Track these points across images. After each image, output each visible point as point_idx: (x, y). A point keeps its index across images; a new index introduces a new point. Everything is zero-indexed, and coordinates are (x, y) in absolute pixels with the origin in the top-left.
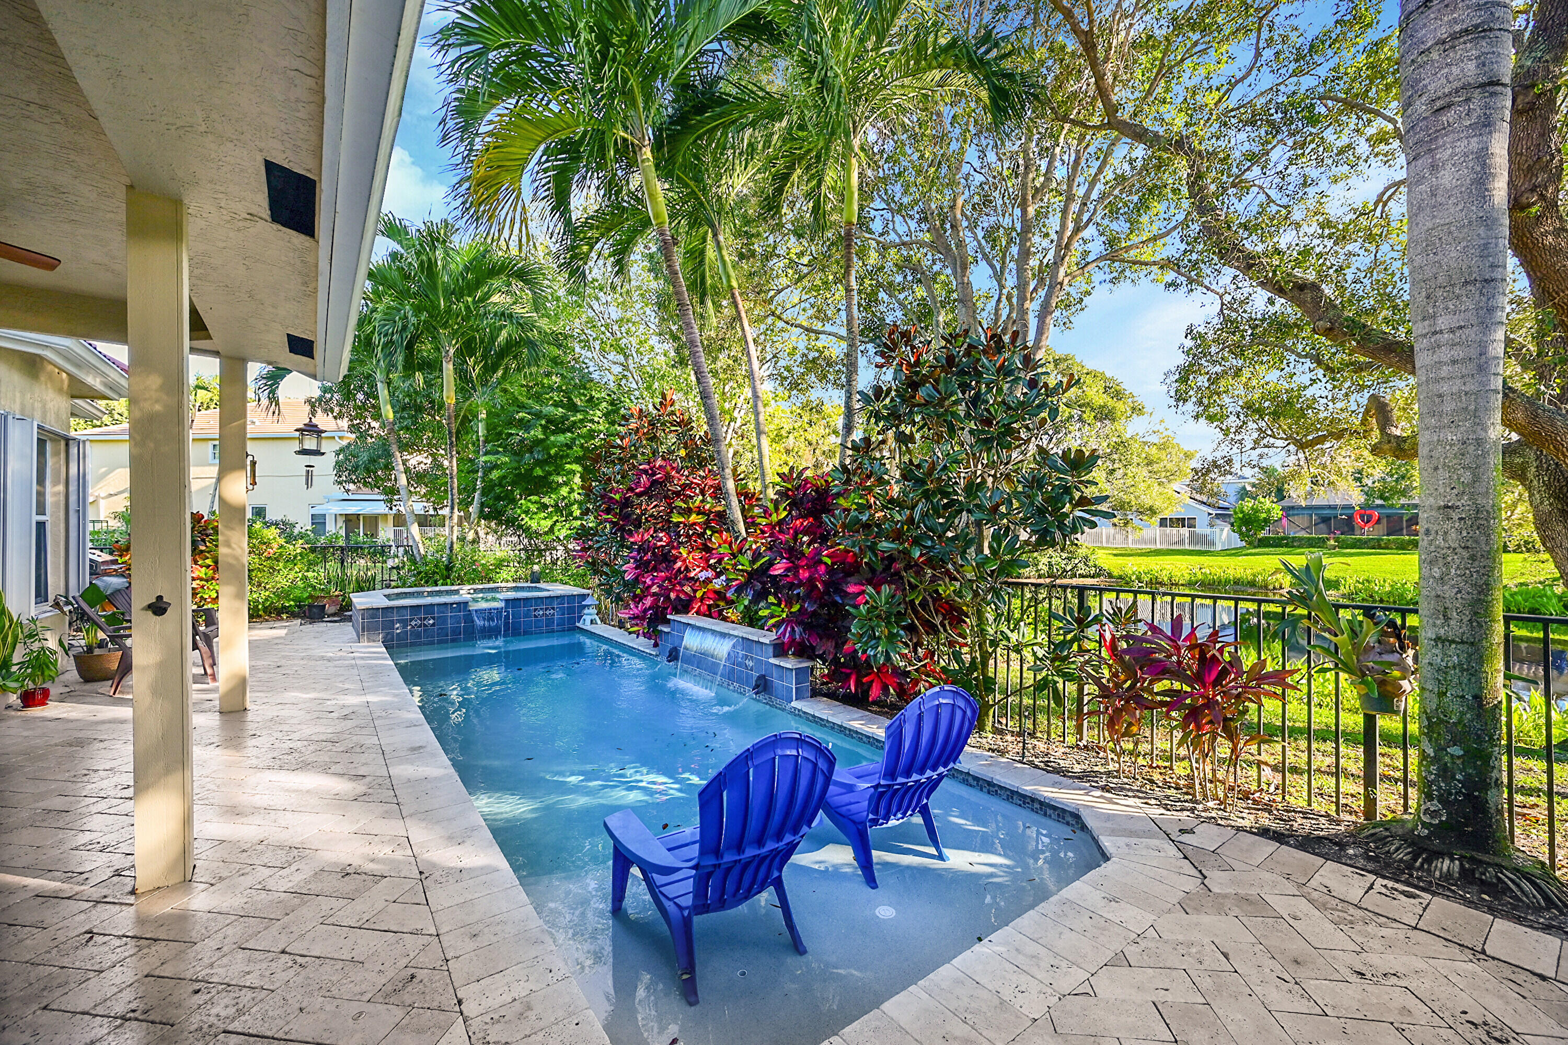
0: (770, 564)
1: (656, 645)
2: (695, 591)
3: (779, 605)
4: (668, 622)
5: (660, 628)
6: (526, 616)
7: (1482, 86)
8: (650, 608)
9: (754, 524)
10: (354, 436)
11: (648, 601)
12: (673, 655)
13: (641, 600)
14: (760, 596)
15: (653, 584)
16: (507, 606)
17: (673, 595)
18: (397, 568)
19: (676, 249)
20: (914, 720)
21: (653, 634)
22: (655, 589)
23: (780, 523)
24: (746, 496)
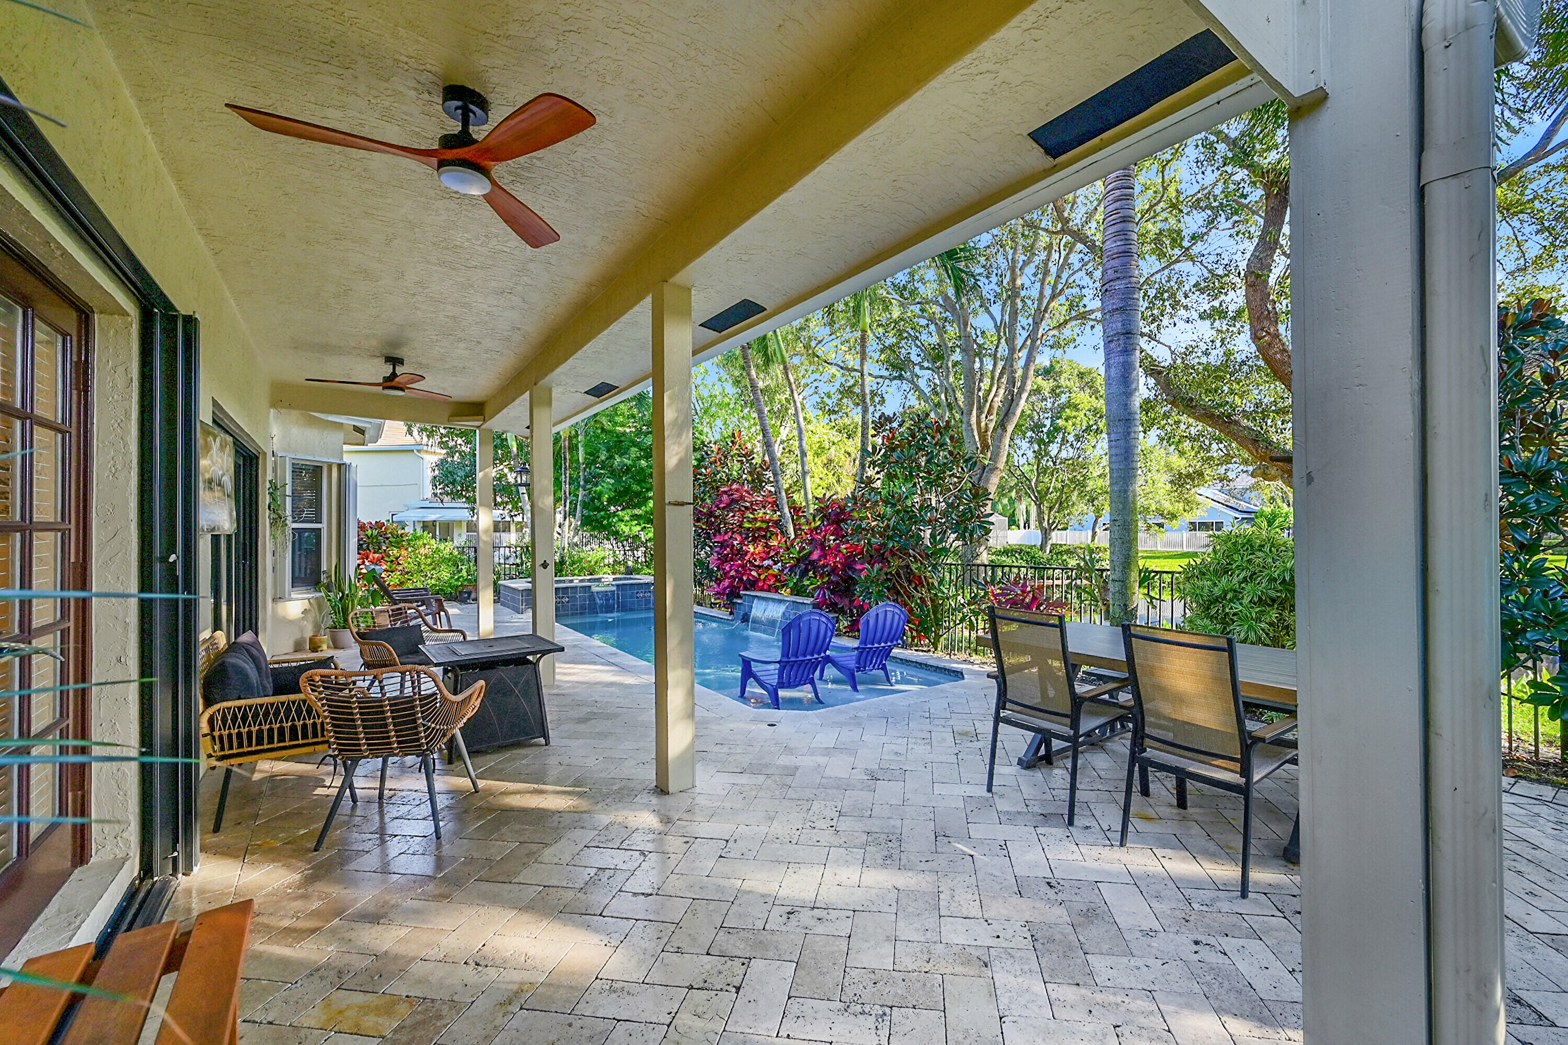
0: (811, 553)
1: (731, 613)
2: (759, 575)
3: (815, 577)
4: (739, 597)
5: (735, 601)
6: (631, 597)
7: (1123, 334)
8: (728, 587)
9: (800, 529)
10: (444, 451)
11: (726, 583)
12: (745, 619)
13: (721, 581)
14: (804, 573)
15: (731, 570)
16: (618, 590)
17: (745, 578)
18: (517, 565)
19: (750, 351)
20: (874, 617)
21: (731, 606)
22: (733, 573)
23: (816, 528)
24: (796, 510)
